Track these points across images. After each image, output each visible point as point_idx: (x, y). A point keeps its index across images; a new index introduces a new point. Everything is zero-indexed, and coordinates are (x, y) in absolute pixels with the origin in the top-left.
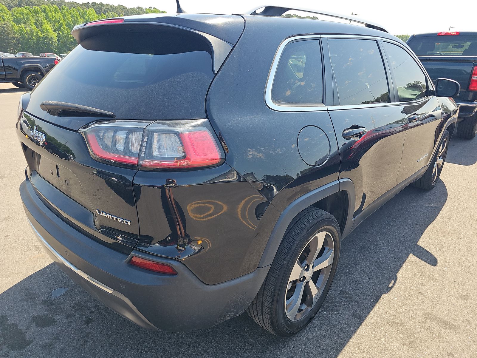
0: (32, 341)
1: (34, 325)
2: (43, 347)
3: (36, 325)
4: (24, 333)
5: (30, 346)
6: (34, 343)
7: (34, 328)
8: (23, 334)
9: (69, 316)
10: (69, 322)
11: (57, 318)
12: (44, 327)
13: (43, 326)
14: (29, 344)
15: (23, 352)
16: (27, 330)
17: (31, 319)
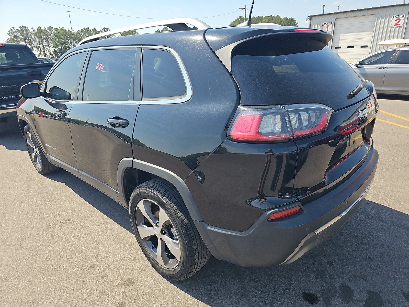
0: (367, 291)
1: (354, 298)
2: (366, 281)
3: (353, 296)
4: (365, 301)
5: (372, 290)
6: (368, 289)
7: (356, 296)
8: (367, 302)
9: (332, 277)
10: (337, 275)
11: (338, 285)
12: (351, 289)
13: (351, 291)
14: (371, 292)
15: (378, 291)
16: (361, 300)
17: (350, 304)
